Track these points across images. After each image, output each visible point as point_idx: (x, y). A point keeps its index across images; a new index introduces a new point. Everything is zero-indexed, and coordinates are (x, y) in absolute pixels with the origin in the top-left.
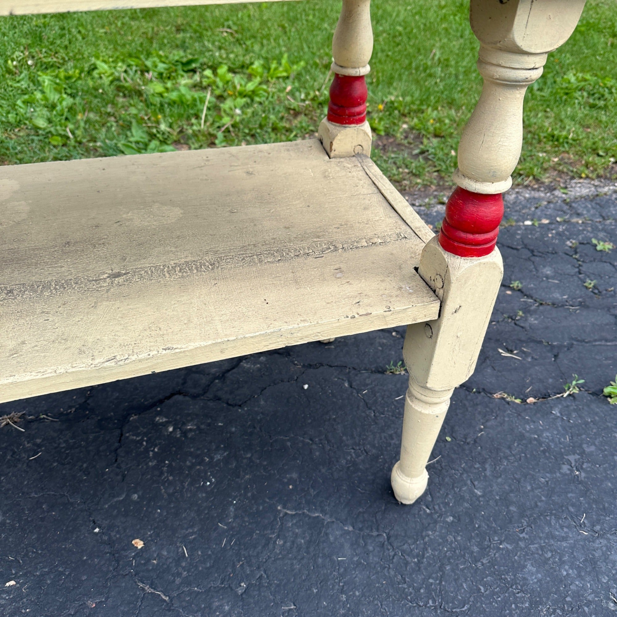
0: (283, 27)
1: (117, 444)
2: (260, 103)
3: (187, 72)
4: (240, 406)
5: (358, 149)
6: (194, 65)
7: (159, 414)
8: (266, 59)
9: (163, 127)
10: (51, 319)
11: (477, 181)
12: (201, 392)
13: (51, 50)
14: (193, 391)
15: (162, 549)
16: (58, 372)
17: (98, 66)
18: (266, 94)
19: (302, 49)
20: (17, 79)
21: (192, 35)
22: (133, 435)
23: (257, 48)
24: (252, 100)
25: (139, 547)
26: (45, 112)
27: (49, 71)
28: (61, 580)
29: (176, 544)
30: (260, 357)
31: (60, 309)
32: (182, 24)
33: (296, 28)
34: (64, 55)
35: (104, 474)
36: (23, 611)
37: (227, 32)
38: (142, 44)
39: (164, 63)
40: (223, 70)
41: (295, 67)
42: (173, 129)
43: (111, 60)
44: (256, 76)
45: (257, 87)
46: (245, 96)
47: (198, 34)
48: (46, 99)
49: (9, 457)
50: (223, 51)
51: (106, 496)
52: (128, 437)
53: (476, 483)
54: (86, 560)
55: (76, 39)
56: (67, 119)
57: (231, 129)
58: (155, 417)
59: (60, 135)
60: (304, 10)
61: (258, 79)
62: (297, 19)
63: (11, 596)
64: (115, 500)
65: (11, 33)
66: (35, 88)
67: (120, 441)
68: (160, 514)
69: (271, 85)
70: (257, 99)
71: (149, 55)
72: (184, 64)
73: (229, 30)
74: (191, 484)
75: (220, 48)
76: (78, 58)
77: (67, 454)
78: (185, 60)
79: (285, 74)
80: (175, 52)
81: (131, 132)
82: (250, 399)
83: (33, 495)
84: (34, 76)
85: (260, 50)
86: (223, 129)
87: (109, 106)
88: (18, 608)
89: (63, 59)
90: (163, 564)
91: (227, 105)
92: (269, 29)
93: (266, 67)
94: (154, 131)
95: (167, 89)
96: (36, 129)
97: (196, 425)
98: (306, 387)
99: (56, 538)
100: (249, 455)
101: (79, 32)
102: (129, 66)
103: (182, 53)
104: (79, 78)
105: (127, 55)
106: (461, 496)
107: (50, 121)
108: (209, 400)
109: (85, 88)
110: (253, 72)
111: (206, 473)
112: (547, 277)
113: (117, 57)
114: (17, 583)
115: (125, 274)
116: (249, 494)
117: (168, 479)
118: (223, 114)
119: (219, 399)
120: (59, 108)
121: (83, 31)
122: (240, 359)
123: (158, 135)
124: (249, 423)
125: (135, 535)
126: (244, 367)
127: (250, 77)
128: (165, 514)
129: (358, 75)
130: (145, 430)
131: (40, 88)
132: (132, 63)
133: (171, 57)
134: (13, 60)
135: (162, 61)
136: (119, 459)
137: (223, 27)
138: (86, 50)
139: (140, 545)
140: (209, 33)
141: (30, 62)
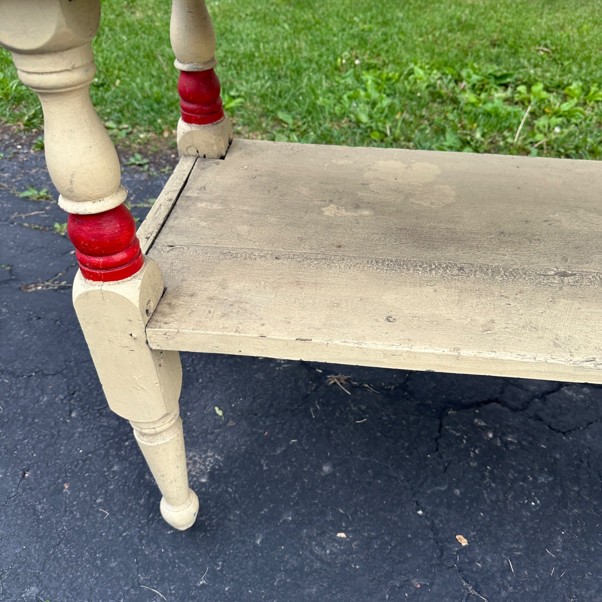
1: (437, 434)
2: (576, 125)
3: (501, 85)
4: (564, 433)
6: (508, 80)
7: (479, 416)
8: (586, 82)
9: (478, 135)
10: (512, 304)
12: (520, 407)
13: (373, 52)
14: (512, 403)
15: (486, 554)
16: (537, 359)
17: (415, 72)
18: (583, 117)
20: (343, 76)
21: (507, 50)
22: (453, 430)
23: (575, 69)
24: (569, 121)
25: (464, 544)
26: (368, 108)
27: (371, 72)
28: (388, 549)
29: (501, 555)
30: (583, 387)
31: (518, 296)
32: (497, 40)
34: (385, 59)
35: (426, 459)
36: (353, 566)
37: (543, 51)
38: (457, 55)
39: (477, 74)
40: (538, 88)
42: (485, 138)
43: (427, 67)
44: (572, 98)
45: (572, 108)
46: (560, 116)
47: (513, 51)
48: (368, 96)
49: (337, 414)
50: (538, 69)
51: (429, 481)
52: (447, 430)
54: (410, 538)
55: (397, 45)
56: (386, 117)
57: (545, 147)
58: (474, 419)
59: (380, 131)
61: (575, 100)
63: (342, 548)
64: (438, 488)
65: (340, 34)
66: (358, 85)
67: (439, 431)
68: (484, 518)
69: (588, 108)
70: (573, 120)
71: (464, 66)
72: (496, 78)
73: (546, 49)
74: (515, 498)
75: (536, 66)
76: (397, 62)
77: (390, 428)
78: (499, 74)
80: (488, 65)
81: (445, 137)
82: (574, 429)
83: (359, 457)
84: (358, 75)
85: (579, 72)
86: (536, 145)
87: (424, 109)
88: (349, 561)
89: (384, 61)
90: (488, 571)
91: (542, 122)
93: (586, 91)
94: (469, 138)
95: (479, 100)
96: (358, 123)
97: (517, 439)
99: (382, 506)
100: (576, 489)
101: (400, 40)
102: (444, 74)
103: (496, 68)
104: (397, 81)
105: (443, 64)
107: (371, 117)
108: (529, 417)
109: (402, 91)
110: (570, 93)
111: (530, 492)
113: (433, 65)
114: (348, 537)
115: (571, 275)
116: (579, 530)
117: (490, 485)
118: (536, 131)
119: (541, 420)
120: (379, 106)
121: (402, 38)
122: (561, 384)
123: (472, 143)
124: (575, 454)
125: (459, 531)
126: (566, 394)
127: (565, 98)
128: (488, 519)
130: (464, 428)
131: (363, 86)
132: (447, 72)
133: (484, 70)
134: (342, 59)
135: (475, 73)
136: (440, 448)
137: (540, 46)
138: (406, 56)
139: (464, 542)
140: (525, 50)
141: (357, 62)
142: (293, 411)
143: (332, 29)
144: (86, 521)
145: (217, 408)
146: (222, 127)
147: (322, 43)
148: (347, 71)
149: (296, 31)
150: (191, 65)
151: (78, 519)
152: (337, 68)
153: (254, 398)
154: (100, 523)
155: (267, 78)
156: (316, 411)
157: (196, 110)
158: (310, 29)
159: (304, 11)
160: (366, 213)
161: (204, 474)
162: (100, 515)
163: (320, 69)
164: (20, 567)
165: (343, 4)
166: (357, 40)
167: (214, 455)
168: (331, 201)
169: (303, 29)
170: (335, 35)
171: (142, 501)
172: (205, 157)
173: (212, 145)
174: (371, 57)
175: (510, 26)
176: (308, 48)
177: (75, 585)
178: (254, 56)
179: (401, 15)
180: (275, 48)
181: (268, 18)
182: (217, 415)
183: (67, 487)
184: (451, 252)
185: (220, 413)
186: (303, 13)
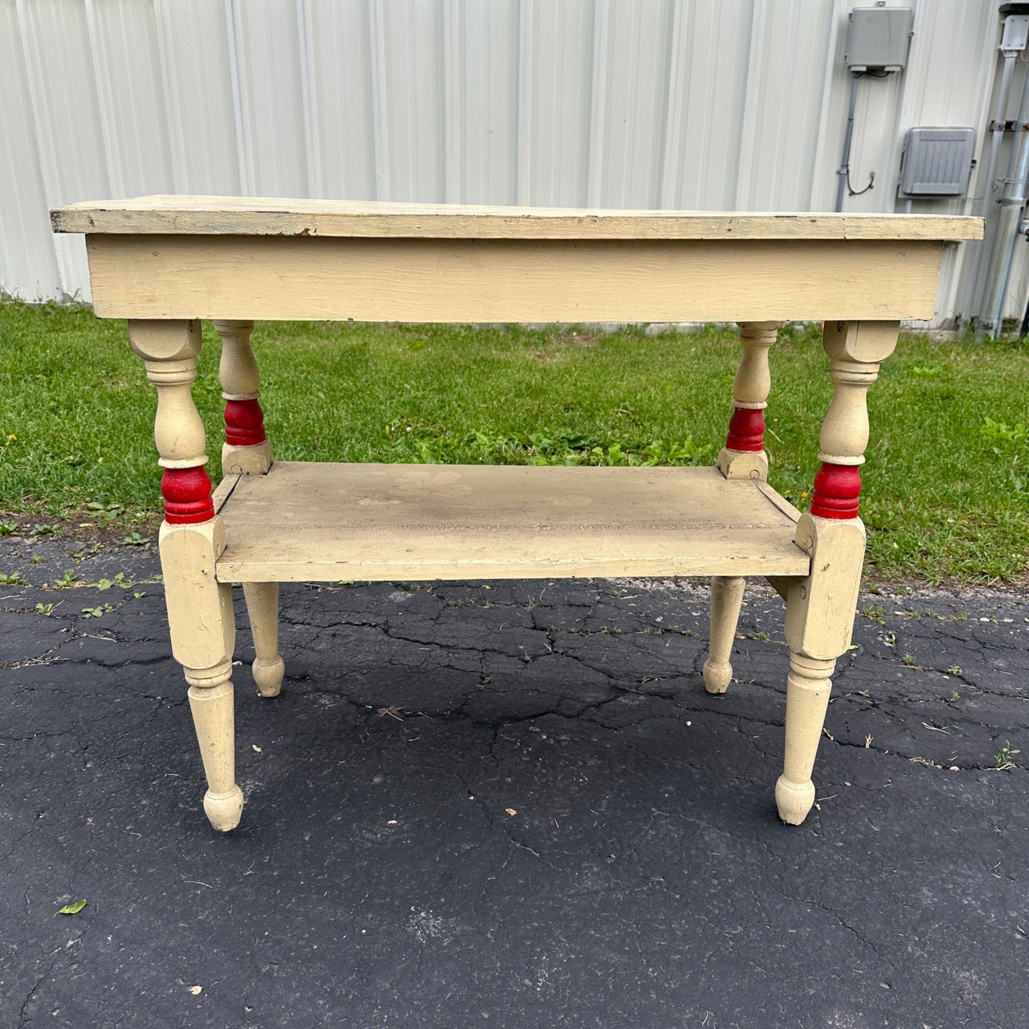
0: (689, 410)
1: (491, 741)
3: (575, 449)
4: (616, 729)
5: (754, 474)
6: (583, 442)
7: (533, 725)
8: (667, 441)
10: (500, 540)
11: (834, 455)
12: (576, 714)
13: (428, 420)
14: (567, 712)
15: (534, 819)
17: (478, 438)
19: (711, 431)
20: (393, 444)
21: (583, 413)
22: (507, 737)
23: (656, 429)
25: (512, 814)
27: (426, 439)
28: (438, 827)
29: (548, 818)
31: (506, 537)
32: (571, 404)
33: (706, 413)
34: (442, 426)
35: (479, 759)
36: (404, 842)
37: (622, 413)
38: (525, 419)
39: (549, 439)
40: (615, 448)
41: (700, 449)
43: (491, 432)
44: (653, 457)
47: (588, 413)
49: (389, 737)
50: (616, 430)
51: (481, 776)
52: (502, 737)
53: (874, 821)
54: (462, 816)
55: (456, 412)
58: (529, 727)
60: (717, 394)
61: (655, 460)
62: (708, 403)
63: (393, 831)
64: (490, 779)
65: (388, 402)
66: (411, 453)
67: (494, 739)
68: (533, 795)
71: (533, 429)
72: (570, 441)
73: (624, 411)
74: (564, 778)
75: (613, 428)
76: (457, 429)
77: (444, 742)
78: (572, 437)
79: (687, 456)
80: (562, 429)
82: (627, 725)
84: (412, 443)
85: (660, 432)
88: (400, 839)
89: (441, 429)
90: (535, 830)
92: (672, 411)
93: (666, 448)
97: (570, 737)
98: (689, 723)
99: (433, 797)
100: (623, 767)
101: (459, 406)
102: (510, 439)
103: (569, 430)
104: (457, 447)
105: (509, 429)
106: (855, 828)
108: (583, 721)
109: (463, 457)
110: (650, 453)
111: (579, 773)
112: (998, 669)
113: (498, 431)
114: (398, 822)
115: (551, 526)
116: (623, 794)
117: (541, 772)
119: (594, 721)
121: (463, 405)
124: (625, 743)
125: (509, 806)
127: (645, 457)
128: (538, 795)
129: (755, 408)
130: (519, 735)
131: (417, 453)
132: (514, 437)
133: (557, 433)
134: (391, 426)
135: (546, 437)
136: (493, 751)
137: (619, 407)
138: (466, 422)
139: (513, 813)
140: (602, 413)
141: (408, 429)
142: (340, 740)
143: (378, 397)
144: (117, 843)
145: (254, 746)
146: (265, 447)
147: (367, 411)
148: (397, 439)
149: (334, 401)
150: (238, 395)
151: (107, 842)
152: (385, 437)
153: (296, 735)
154: (133, 843)
155: (299, 449)
156: (365, 737)
157: (241, 433)
158: (350, 397)
159: (343, 379)
160: (397, 502)
162: (131, 837)
163: (364, 439)
165: (391, 371)
166: (408, 407)
167: (254, 783)
168: (366, 497)
169: (342, 397)
170: (381, 403)
172: (248, 473)
173: (256, 463)
174: (425, 424)
175: (587, 389)
176: (349, 417)
178: (281, 426)
179: (460, 381)
180: (308, 419)
181: (297, 387)
182: (256, 751)
183: (90, 820)
184: (462, 520)
186: (341, 381)
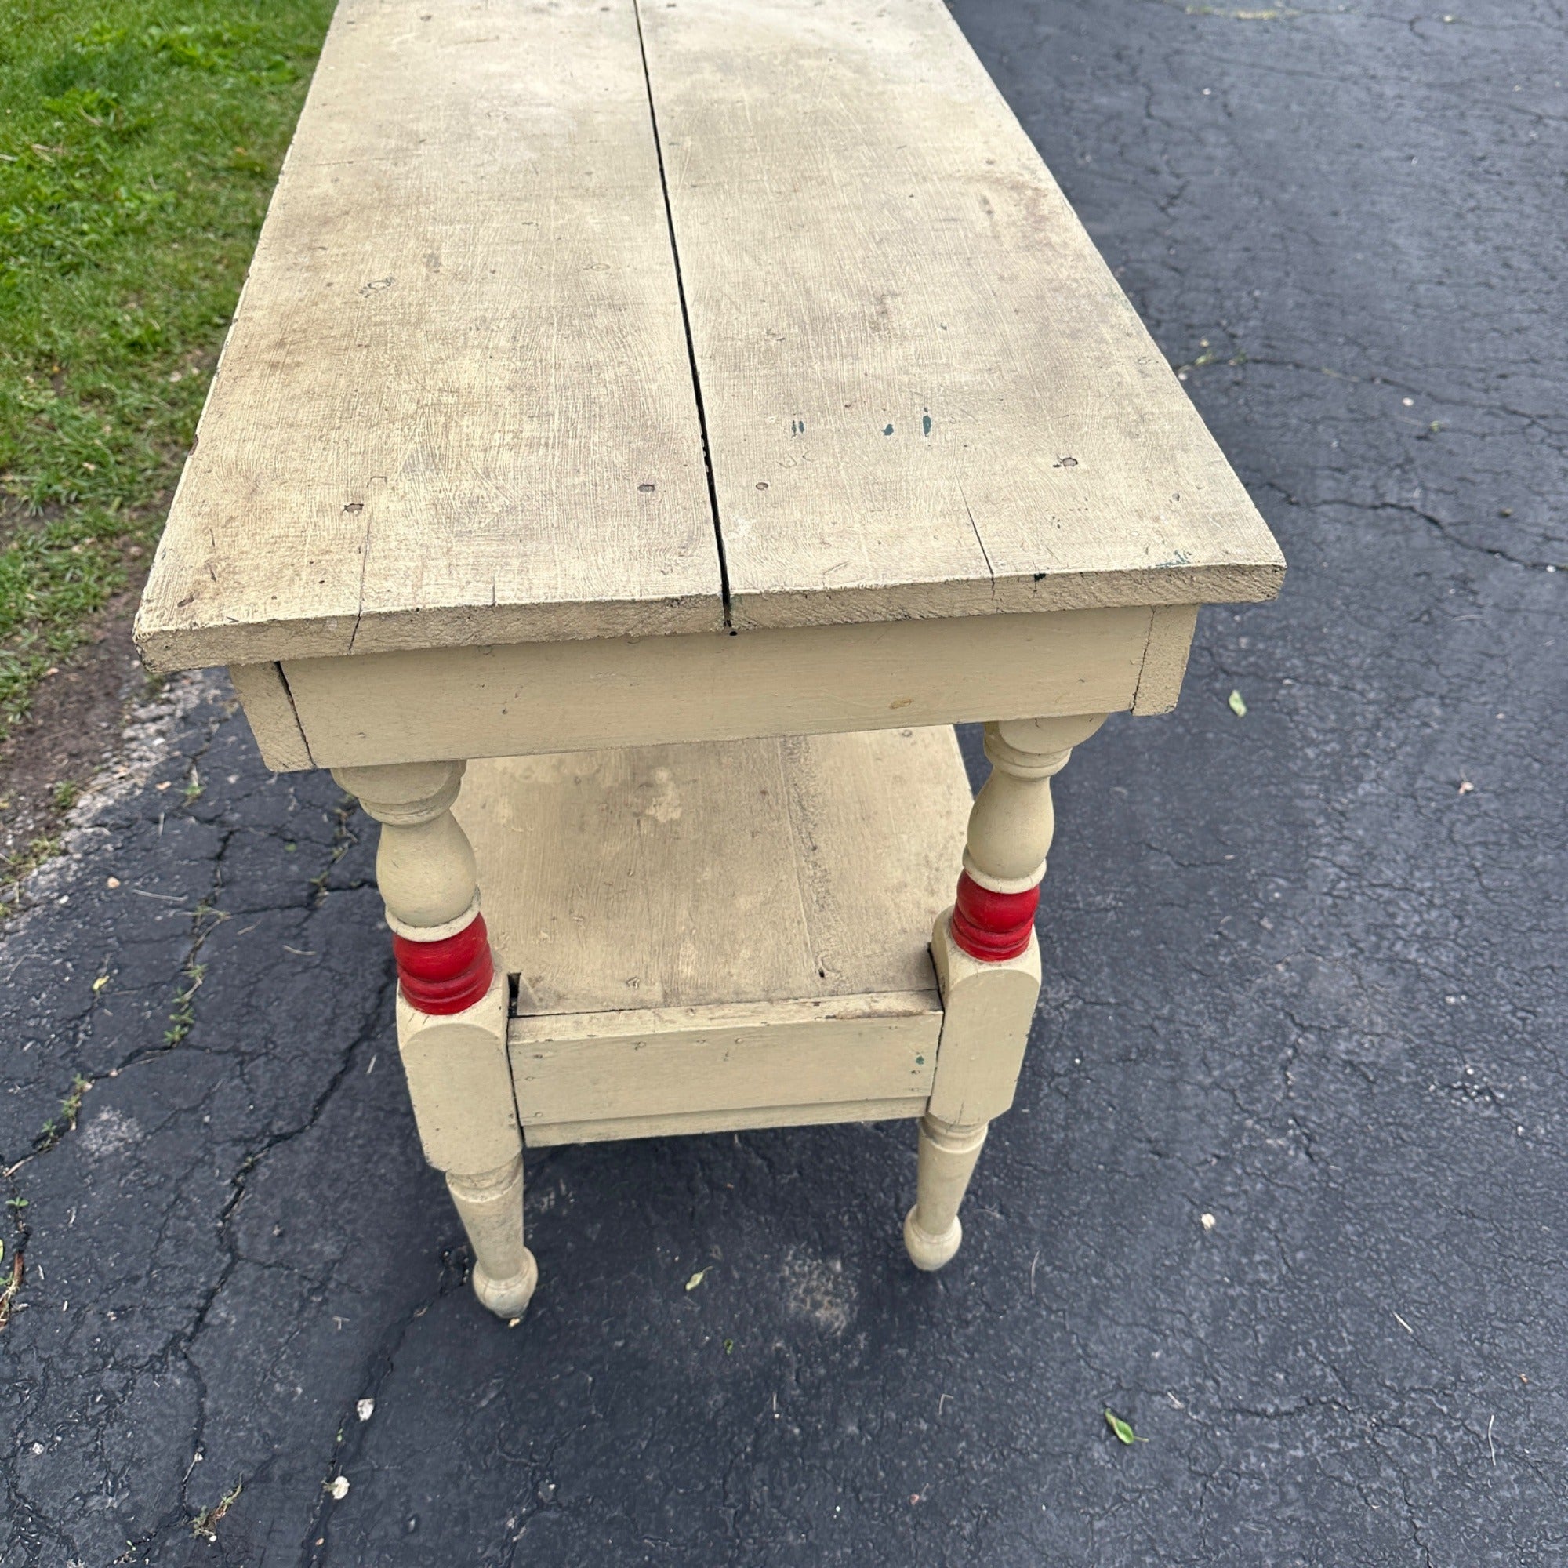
144: (967, 1426)
145: (689, 1287)
151: (968, 1443)
154: (963, 1400)
161: (828, 1268)
162: (949, 1409)
164: (1076, 1495)
167: (787, 1264)
171: (903, 1352)
177: (1067, 1392)
182: (701, 1283)
183: (917, 1497)
185: (698, 1278)
